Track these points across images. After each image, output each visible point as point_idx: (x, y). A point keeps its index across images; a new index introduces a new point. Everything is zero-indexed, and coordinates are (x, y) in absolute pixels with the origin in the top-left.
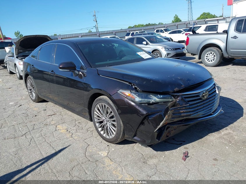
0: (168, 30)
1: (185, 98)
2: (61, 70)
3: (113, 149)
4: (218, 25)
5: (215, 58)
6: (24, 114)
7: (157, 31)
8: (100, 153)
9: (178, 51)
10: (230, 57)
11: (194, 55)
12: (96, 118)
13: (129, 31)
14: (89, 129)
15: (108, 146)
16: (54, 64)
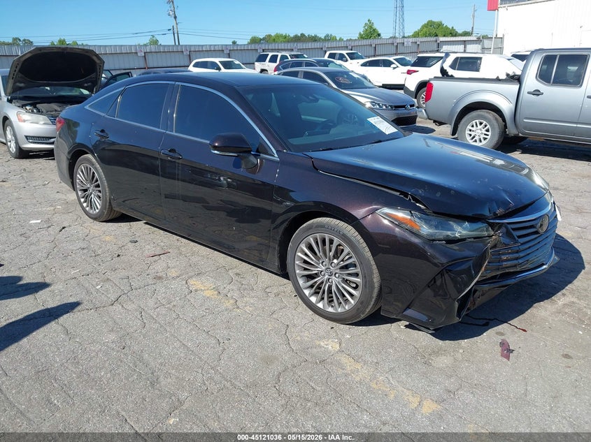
0: (355, 56)
1: (514, 229)
2: (216, 152)
3: (348, 336)
4: (481, 58)
5: (488, 135)
6: (85, 251)
7: (332, 56)
8: (322, 344)
9: (402, 112)
10: (520, 135)
11: (441, 123)
12: (299, 265)
13: (263, 51)
14: (268, 290)
15: (332, 328)
16: (174, 133)
